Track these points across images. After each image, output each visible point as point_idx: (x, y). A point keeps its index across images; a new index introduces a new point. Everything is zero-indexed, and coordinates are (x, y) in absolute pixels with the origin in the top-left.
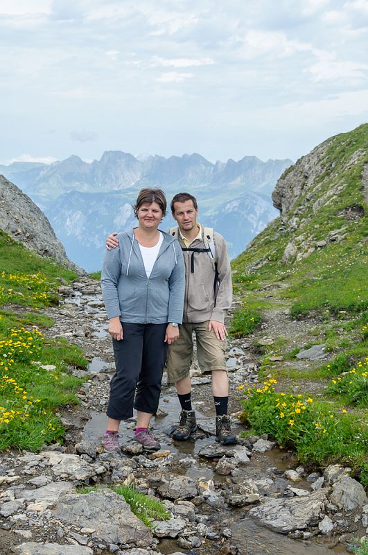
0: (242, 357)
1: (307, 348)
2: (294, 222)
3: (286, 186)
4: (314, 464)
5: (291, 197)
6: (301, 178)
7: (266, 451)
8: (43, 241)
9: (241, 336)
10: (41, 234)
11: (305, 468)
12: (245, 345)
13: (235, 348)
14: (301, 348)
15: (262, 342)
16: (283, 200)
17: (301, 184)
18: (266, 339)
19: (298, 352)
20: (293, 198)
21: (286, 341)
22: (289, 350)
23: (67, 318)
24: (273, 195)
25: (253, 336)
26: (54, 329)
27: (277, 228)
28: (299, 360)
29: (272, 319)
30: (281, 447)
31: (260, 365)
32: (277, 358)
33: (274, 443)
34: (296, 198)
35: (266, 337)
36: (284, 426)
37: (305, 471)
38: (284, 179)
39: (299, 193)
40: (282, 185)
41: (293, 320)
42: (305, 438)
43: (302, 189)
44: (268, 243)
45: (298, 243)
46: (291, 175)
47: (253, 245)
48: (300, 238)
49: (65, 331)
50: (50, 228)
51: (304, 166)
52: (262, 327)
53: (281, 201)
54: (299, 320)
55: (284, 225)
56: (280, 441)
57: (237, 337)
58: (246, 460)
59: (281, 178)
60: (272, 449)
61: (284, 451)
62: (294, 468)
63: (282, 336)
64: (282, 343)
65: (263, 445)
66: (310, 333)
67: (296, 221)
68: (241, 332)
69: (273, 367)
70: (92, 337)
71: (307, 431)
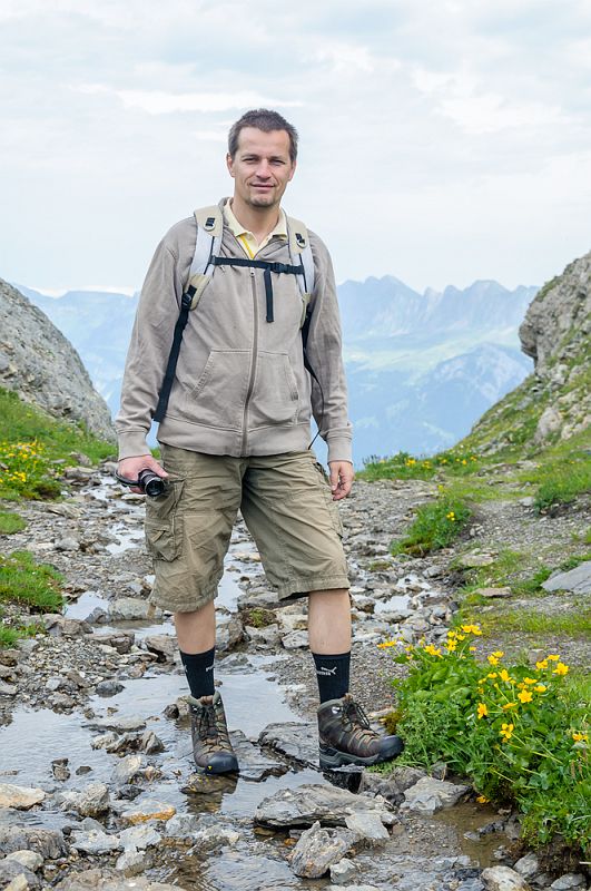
0: (423, 593)
1: (566, 568)
2: (558, 373)
3: (545, 314)
4: (567, 849)
5: (554, 332)
6: (572, 298)
7: (438, 810)
8: (63, 390)
9: (427, 552)
10: (59, 378)
11: (541, 861)
12: (432, 570)
13: (410, 577)
14: (554, 569)
15: (468, 559)
16: (540, 338)
17: (572, 308)
18: (477, 554)
19: (546, 578)
20: (557, 334)
21: (521, 558)
22: (527, 574)
23: (62, 518)
24: (522, 331)
25: (452, 551)
26: (18, 537)
27: (528, 389)
28: (549, 593)
29: (494, 516)
30: (482, 799)
31: (458, 606)
32: (498, 592)
33: (461, 788)
34: (563, 335)
35: (477, 550)
36: (491, 743)
37: (541, 870)
38: (541, 301)
39: (568, 326)
40: (537, 312)
41: (540, 515)
42: (543, 775)
43: (574, 318)
44: (510, 415)
45: (565, 408)
46: (554, 293)
47: (481, 421)
48: (569, 397)
49: (40, 541)
50: (83, 370)
51: (578, 276)
52: (472, 532)
53: (535, 341)
54: (553, 517)
55: (539, 382)
56: (477, 783)
57: (416, 554)
58: (379, 833)
59: (536, 299)
60: (456, 804)
61: (489, 809)
62: (509, 861)
63: (516, 549)
64: (511, 562)
65: (430, 792)
66: (576, 539)
67: (563, 372)
68: (426, 545)
69: (485, 609)
70: (97, 552)
71: (548, 755)
